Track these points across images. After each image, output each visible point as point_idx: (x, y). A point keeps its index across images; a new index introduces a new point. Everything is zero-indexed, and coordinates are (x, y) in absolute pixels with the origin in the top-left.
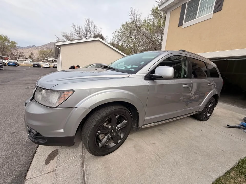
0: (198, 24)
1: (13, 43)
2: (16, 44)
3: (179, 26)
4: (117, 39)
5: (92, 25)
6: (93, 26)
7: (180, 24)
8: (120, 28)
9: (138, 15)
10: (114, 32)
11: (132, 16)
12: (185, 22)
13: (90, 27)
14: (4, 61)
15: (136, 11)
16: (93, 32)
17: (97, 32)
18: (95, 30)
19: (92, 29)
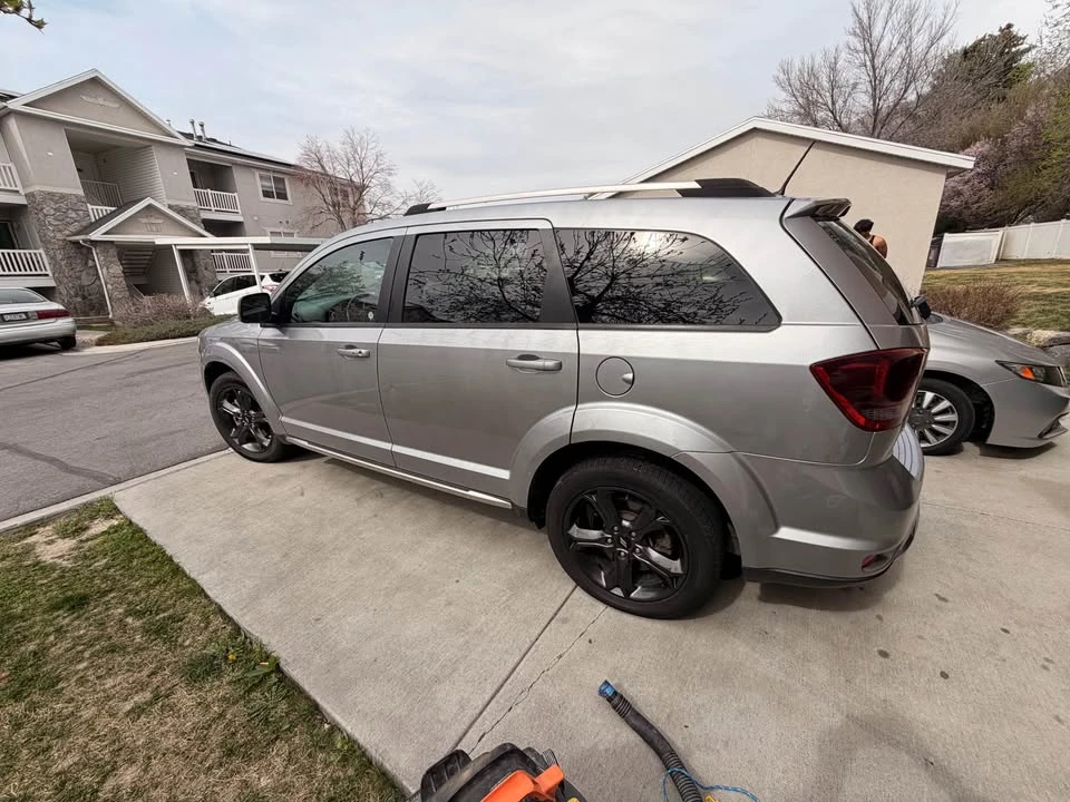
16: (891, 53)
17: (920, 42)
18: (906, 38)
19: (884, 45)
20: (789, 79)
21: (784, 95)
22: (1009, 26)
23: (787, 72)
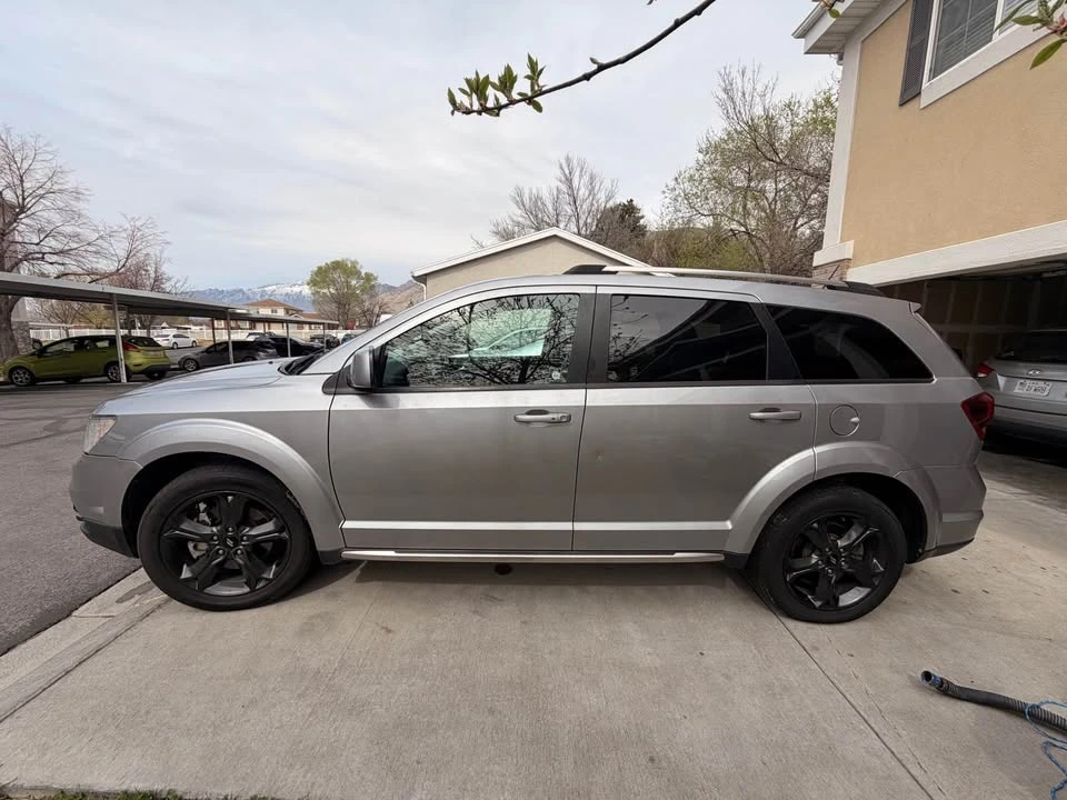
0: (1002, 66)
1: (369, 277)
2: (376, 279)
3: (902, 104)
4: (685, 212)
5: (581, 176)
6: (586, 179)
7: (911, 90)
8: (693, 164)
9: (760, 88)
10: (672, 184)
11: (729, 103)
12: (935, 72)
13: (575, 183)
14: (333, 333)
15: (749, 74)
16: (584, 201)
17: (602, 196)
18: (591, 191)
19: (581, 193)
20: (522, 200)
21: (519, 212)
22: (631, 201)
23: (520, 195)
